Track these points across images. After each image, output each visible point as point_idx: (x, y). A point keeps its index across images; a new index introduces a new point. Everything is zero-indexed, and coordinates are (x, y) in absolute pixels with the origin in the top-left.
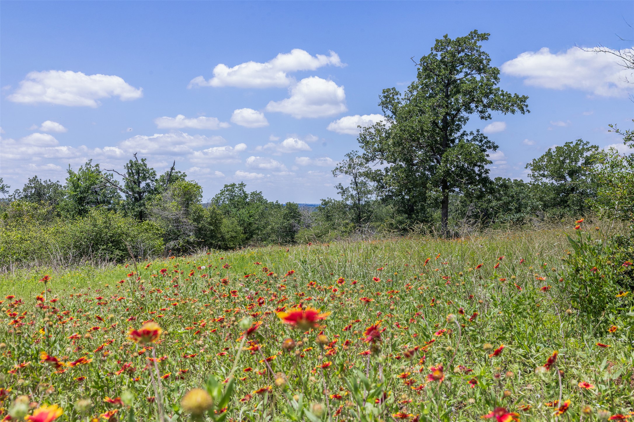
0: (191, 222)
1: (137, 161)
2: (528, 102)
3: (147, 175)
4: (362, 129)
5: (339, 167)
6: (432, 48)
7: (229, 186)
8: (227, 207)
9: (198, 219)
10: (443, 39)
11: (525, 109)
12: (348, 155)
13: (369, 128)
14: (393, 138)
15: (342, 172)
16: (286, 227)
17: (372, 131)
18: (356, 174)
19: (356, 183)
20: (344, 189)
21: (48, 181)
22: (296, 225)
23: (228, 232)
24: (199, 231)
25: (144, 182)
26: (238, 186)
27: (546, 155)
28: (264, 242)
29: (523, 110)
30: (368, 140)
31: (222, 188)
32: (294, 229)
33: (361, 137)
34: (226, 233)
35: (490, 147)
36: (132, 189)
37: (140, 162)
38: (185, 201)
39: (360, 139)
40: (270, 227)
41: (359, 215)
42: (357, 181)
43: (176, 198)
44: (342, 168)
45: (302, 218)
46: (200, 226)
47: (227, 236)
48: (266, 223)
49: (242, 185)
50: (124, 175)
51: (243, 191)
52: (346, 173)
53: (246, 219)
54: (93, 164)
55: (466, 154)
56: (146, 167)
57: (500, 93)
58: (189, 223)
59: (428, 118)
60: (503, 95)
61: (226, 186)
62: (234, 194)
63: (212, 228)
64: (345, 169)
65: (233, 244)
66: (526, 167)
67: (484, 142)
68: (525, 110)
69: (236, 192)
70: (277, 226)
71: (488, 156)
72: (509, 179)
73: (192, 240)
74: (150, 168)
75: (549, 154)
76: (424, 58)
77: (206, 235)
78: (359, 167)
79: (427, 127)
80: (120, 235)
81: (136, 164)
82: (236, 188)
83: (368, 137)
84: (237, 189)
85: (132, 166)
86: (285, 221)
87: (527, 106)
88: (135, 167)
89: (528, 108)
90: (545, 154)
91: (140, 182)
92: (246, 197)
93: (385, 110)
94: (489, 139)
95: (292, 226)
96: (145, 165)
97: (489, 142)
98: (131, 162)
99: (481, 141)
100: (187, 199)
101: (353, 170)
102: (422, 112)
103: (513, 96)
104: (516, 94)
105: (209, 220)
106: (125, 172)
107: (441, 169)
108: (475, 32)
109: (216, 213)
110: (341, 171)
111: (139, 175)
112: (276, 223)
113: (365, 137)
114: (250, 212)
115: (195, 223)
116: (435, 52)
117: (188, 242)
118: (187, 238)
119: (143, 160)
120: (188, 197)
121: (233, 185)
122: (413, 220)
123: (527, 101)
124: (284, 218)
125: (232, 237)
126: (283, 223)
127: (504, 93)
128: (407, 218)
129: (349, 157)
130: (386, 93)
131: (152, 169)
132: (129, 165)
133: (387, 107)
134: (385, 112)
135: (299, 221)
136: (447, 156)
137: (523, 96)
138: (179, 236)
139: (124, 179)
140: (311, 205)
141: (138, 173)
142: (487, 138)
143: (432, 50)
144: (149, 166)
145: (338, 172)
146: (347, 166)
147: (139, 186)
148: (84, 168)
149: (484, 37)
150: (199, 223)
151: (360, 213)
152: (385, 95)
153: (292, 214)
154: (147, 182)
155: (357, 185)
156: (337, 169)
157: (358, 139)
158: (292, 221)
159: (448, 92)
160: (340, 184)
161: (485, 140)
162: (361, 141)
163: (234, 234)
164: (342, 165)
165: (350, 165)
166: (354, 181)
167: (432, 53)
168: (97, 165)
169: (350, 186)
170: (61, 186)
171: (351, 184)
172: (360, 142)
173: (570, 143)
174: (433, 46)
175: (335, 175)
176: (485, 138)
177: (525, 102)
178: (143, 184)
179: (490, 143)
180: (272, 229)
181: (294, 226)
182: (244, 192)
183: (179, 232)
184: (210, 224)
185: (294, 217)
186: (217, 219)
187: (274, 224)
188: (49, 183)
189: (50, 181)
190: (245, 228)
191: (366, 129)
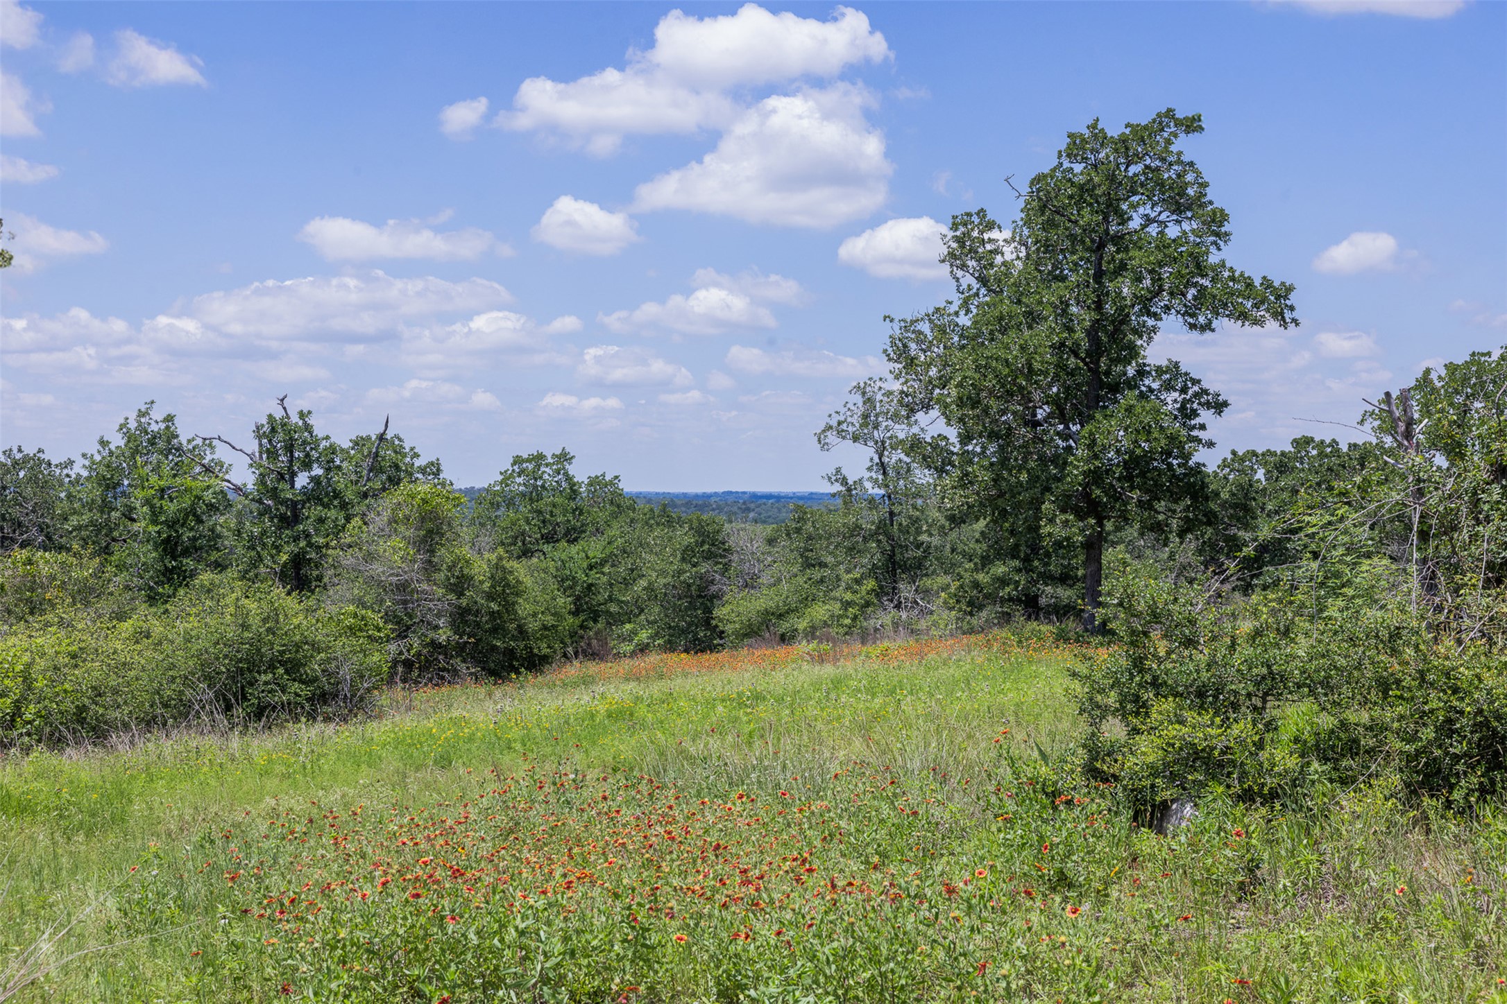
0: (441, 592)
1: (288, 417)
2: (1293, 299)
3: (314, 454)
4: (896, 326)
5: (834, 424)
6: (1060, 152)
7: (528, 460)
8: (522, 522)
9: (460, 584)
10: (1087, 133)
11: (1288, 315)
12: (861, 390)
13: (916, 321)
14: (960, 385)
15: (844, 438)
16: (689, 586)
17: (925, 327)
18: (883, 442)
19: (883, 467)
20: (850, 482)
21: (15, 451)
22: (718, 577)
23: (535, 615)
24: (461, 617)
25: (307, 474)
26: (550, 460)
27: (1415, 388)
28: (628, 626)
29: (1283, 319)
30: (913, 353)
31: (507, 465)
32: (714, 589)
33: (893, 344)
34: (530, 619)
35: (1208, 405)
36: (274, 493)
37: (295, 419)
38: (425, 536)
39: (890, 350)
40: (643, 583)
41: (892, 556)
42: (886, 460)
43: (402, 528)
44: (844, 426)
45: (735, 557)
46: (464, 602)
47: (533, 626)
48: (632, 570)
49: (564, 457)
50: (251, 456)
51: (566, 474)
52: (855, 439)
53: (581, 576)
54: (157, 414)
55: (1138, 431)
56: (311, 433)
57: (1226, 274)
58: (434, 597)
59: (1043, 336)
60: (1232, 279)
61: (518, 460)
62: (539, 483)
63: (494, 606)
64: (851, 429)
65: (549, 647)
66: (1362, 422)
67: (1190, 392)
68: (1288, 320)
69: (546, 477)
70: (662, 581)
71: (1203, 427)
72: (1334, 441)
73: (443, 639)
74: (320, 436)
75: (1424, 382)
76: (1039, 179)
77: (478, 625)
78: (890, 422)
79: (1042, 362)
80: (298, 647)
81: (284, 425)
82: (547, 465)
83: (913, 346)
84: (547, 470)
85: (273, 430)
86: (687, 567)
87: (1292, 308)
88: (281, 436)
89: (1295, 314)
90: (1413, 383)
91: (293, 475)
92: (574, 493)
93: (960, 273)
94: (1205, 385)
95: (705, 582)
96: (308, 428)
97: (1205, 392)
98: (271, 417)
99: (1184, 390)
100: (430, 532)
101: (876, 432)
102: (1033, 318)
103: (1257, 282)
104: (1264, 278)
105: (486, 586)
106: (253, 446)
107: (1077, 467)
108: (1170, 113)
109: (504, 568)
110: (841, 434)
111: (292, 456)
112: (662, 573)
113: (905, 346)
114: (591, 554)
115: (452, 597)
116: (1066, 165)
117: (434, 644)
118: (431, 634)
119: (302, 415)
120: (430, 525)
121: (539, 458)
122: (1035, 576)
123: (1292, 296)
124: (683, 560)
125: (545, 628)
126: (680, 572)
127: (1237, 274)
128: (1019, 571)
129: (864, 394)
130: (962, 229)
131: (327, 438)
132: (266, 429)
133: (963, 267)
134: (957, 280)
135: (727, 567)
136: (1091, 433)
137: (1283, 284)
138: (408, 628)
139: (251, 465)
140: (769, 496)
141: (290, 448)
142: (1199, 381)
143: (1060, 156)
144: (319, 432)
145: (831, 437)
146: (856, 420)
147: (293, 487)
148: (133, 425)
149: (1192, 125)
150: (461, 594)
151: (893, 551)
152: (958, 233)
153: (706, 547)
154: (313, 473)
155: (885, 473)
156: (831, 427)
157: (885, 351)
158: (704, 568)
159: (1100, 264)
160: (838, 471)
161: (1196, 388)
162: (892, 355)
163: (550, 620)
164: (842, 418)
165: (865, 416)
166: (876, 460)
167: (1061, 164)
168: (169, 419)
169: (867, 475)
170: (49, 464)
171: (870, 469)
172: (890, 360)
173: (1484, 355)
174: (1063, 147)
175: (825, 446)
176: (1196, 382)
177: (1286, 297)
178: (302, 480)
179: (1208, 394)
180: (650, 588)
181: (712, 582)
182: (569, 478)
183: (411, 617)
184: (490, 597)
185: (709, 556)
186: (508, 585)
187: (654, 575)
188: (19, 456)
189: (20, 450)
190: (578, 598)
191: (908, 326)
